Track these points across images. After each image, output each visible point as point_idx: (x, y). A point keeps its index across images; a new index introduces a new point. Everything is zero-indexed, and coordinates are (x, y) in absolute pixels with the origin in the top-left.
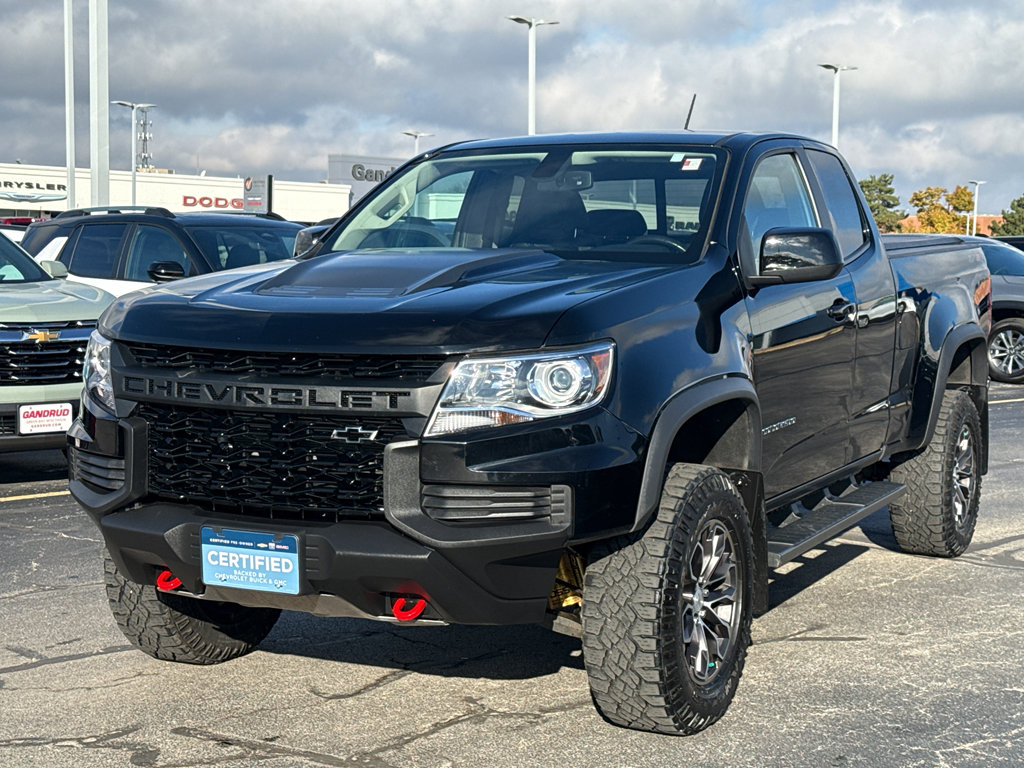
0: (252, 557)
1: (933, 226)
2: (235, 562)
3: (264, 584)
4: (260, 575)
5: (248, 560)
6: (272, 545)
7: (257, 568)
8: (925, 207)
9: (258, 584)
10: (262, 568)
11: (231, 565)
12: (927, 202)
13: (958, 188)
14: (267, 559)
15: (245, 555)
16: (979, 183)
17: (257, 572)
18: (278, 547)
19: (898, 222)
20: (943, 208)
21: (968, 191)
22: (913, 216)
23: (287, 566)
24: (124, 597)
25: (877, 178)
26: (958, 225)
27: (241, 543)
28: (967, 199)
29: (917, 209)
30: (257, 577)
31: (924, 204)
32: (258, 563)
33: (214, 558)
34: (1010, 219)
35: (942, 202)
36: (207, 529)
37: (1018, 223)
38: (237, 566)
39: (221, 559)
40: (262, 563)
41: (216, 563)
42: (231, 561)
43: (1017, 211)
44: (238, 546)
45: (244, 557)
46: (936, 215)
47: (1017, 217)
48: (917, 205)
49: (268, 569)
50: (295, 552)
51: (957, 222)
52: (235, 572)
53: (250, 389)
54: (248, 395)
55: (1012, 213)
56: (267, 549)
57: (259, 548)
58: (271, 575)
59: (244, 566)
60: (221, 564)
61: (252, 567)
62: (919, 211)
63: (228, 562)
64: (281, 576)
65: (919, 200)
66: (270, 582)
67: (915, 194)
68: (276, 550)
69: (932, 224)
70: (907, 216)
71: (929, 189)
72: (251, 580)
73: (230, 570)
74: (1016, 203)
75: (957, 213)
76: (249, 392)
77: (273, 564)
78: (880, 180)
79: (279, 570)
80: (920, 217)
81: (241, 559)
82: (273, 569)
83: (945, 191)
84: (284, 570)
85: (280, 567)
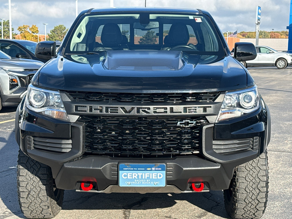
0: (144, 174)
1: (26, 38)
2: (136, 177)
3: (149, 184)
4: (147, 180)
5: (142, 176)
6: (153, 169)
7: (146, 178)
8: (23, 32)
9: (146, 184)
10: (148, 178)
11: (133, 178)
12: (23, 30)
13: (33, 25)
14: (151, 174)
15: (140, 173)
16: (46, 24)
17: (146, 180)
18: (156, 169)
19: (14, 36)
20: (28, 32)
21: (36, 27)
22: (19, 35)
23: (160, 176)
24: (30, 196)
25: (6, 21)
26: (34, 38)
27: (139, 169)
28: (36, 29)
29: (20, 32)
30: (146, 181)
31: (22, 31)
32: (146, 176)
33: (125, 176)
34: (51, 36)
35: (28, 30)
36: (121, 165)
37: (53, 37)
38: (136, 178)
39: (129, 176)
40: (149, 176)
41: (126, 178)
42: (134, 176)
43: (52, 34)
44: (138, 170)
45: (140, 174)
46: (26, 34)
47: (53, 35)
48: (20, 31)
49: (151, 178)
50: (165, 171)
51: (33, 37)
52: (135, 180)
53: (143, 108)
54: (142, 111)
55: (51, 34)
56: (151, 170)
57: (148, 170)
58: (152, 180)
59: (140, 178)
60: (129, 178)
61: (144, 178)
62: (21, 33)
63: (132, 177)
64: (157, 180)
65: (21, 29)
66: (152, 183)
67: (19, 27)
68: (155, 170)
69: (25, 37)
70: (17, 34)
71: (24, 26)
72: (143, 183)
73: (133, 180)
74: (52, 31)
75: (33, 34)
76: (143, 109)
77: (154, 176)
78: (7, 22)
79: (156, 178)
80: (21, 35)
81: (138, 176)
82: (154, 178)
83: (29, 26)
84: (159, 178)
85: (157, 177)
